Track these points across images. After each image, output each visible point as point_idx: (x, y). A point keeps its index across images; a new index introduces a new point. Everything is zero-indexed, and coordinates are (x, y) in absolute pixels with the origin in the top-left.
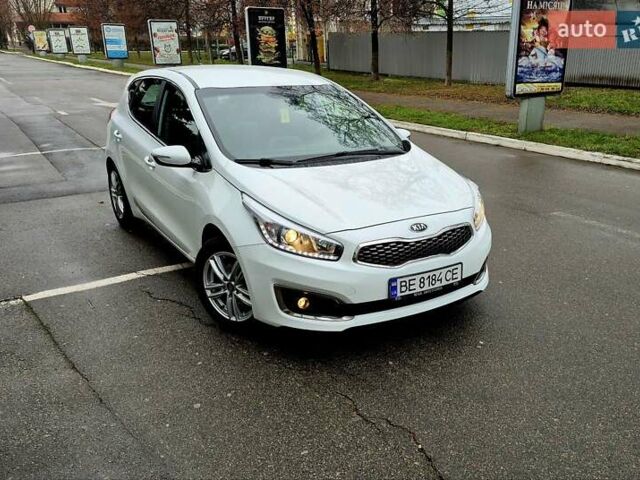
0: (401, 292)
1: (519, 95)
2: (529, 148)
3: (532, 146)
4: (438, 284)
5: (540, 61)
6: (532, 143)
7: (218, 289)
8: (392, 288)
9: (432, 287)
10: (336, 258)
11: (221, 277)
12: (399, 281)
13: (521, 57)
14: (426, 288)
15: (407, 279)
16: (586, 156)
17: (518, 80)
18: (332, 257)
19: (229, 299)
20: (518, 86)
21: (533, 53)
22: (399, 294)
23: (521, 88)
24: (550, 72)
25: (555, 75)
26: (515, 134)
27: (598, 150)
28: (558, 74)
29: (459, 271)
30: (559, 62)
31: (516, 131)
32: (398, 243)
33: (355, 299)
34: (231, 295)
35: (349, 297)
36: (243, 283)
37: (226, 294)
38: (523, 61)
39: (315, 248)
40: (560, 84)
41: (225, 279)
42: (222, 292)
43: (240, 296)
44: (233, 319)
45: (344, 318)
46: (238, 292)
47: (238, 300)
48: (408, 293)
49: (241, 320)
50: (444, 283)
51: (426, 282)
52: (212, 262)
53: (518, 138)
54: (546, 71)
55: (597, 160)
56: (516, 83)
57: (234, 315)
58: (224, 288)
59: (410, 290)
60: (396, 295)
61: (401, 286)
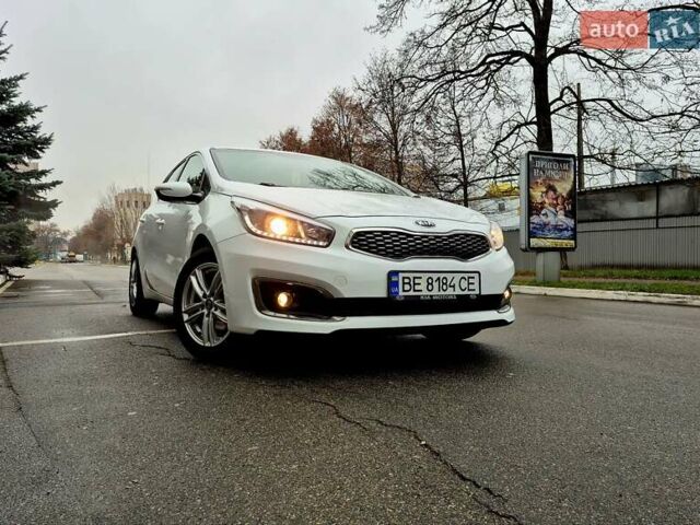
0: (404, 291)
1: (533, 249)
2: (549, 293)
3: (551, 291)
4: (450, 291)
5: (551, 219)
6: (550, 288)
7: (196, 310)
8: (392, 283)
9: (442, 293)
10: (324, 244)
11: (200, 294)
12: (401, 275)
13: (532, 215)
14: (435, 292)
15: (411, 275)
16: (610, 294)
18: (321, 243)
19: (206, 319)
20: (532, 240)
21: (543, 212)
22: (401, 293)
23: (534, 242)
24: (561, 230)
25: (567, 234)
26: (533, 284)
27: (622, 289)
29: (476, 281)
30: (570, 222)
31: (535, 281)
32: (400, 233)
33: (347, 292)
34: (208, 315)
36: (221, 296)
37: (203, 314)
39: (303, 235)
40: (572, 242)
41: (205, 296)
42: (200, 312)
43: (218, 313)
44: (208, 344)
46: (216, 308)
47: (215, 318)
48: (412, 293)
49: (215, 344)
50: (458, 292)
51: (436, 285)
52: (193, 279)
53: (536, 285)
55: (622, 298)
56: (529, 237)
57: (209, 340)
58: (202, 307)
59: (415, 291)
60: (397, 293)
61: (404, 283)
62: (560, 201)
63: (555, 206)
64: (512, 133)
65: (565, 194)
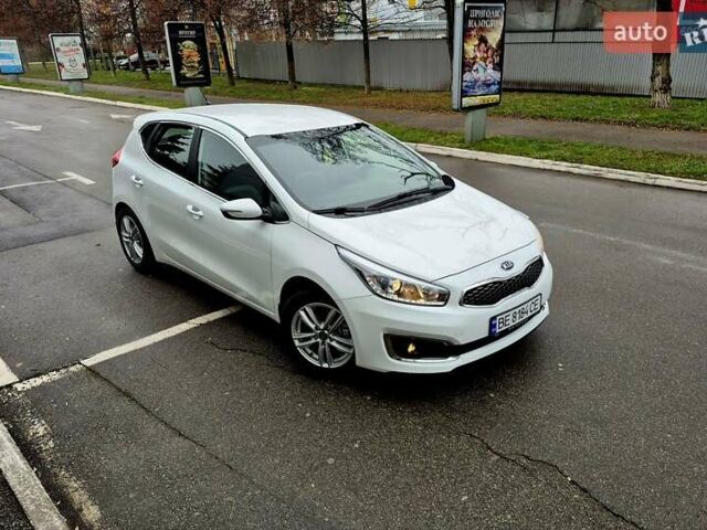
0: (500, 328)
1: (465, 109)
2: (480, 158)
3: (482, 156)
4: (525, 316)
5: (481, 76)
6: (481, 153)
7: (307, 339)
8: (492, 326)
9: (520, 319)
10: (441, 303)
11: (313, 326)
12: (499, 317)
14: (517, 321)
15: (503, 316)
17: (464, 94)
18: (438, 303)
19: (321, 347)
20: (464, 99)
21: (475, 68)
22: (498, 331)
25: (494, 88)
26: (462, 144)
27: (547, 158)
28: (497, 87)
29: (539, 301)
30: (497, 75)
31: (463, 141)
32: (495, 283)
33: (463, 341)
34: (323, 343)
35: (457, 338)
36: (343, 330)
37: (318, 343)
38: (467, 76)
39: (422, 295)
40: (498, 96)
41: (317, 328)
42: (313, 341)
43: (334, 344)
44: (325, 365)
45: (450, 359)
46: (332, 340)
47: (332, 347)
48: (504, 328)
49: (334, 366)
50: (529, 314)
51: (518, 316)
52: (302, 313)
53: (468, 148)
54: (487, 84)
55: (548, 167)
56: (462, 97)
57: (326, 362)
58: (315, 337)
59: (506, 325)
60: (495, 332)
61: (500, 323)
62: (490, 53)
63: (485, 60)
65: (494, 46)
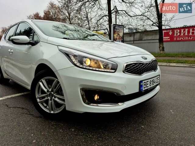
0: (144, 88)
4: (154, 84)
7: (43, 97)
8: (140, 86)
10: (113, 71)
11: (46, 90)
12: (143, 82)
14: (152, 86)
15: (146, 81)
18: (111, 71)
19: (50, 102)
32: (140, 63)
33: (126, 93)
34: (51, 99)
35: (123, 91)
37: (48, 99)
42: (46, 98)
43: (56, 99)
44: (52, 112)
45: (120, 104)
49: (56, 112)
52: (41, 83)
57: (53, 110)
58: (47, 96)
59: (147, 87)
60: (142, 89)
61: (144, 85)
62: (120, 37)
63: (119, 39)
64: (102, 18)
65: (121, 36)
